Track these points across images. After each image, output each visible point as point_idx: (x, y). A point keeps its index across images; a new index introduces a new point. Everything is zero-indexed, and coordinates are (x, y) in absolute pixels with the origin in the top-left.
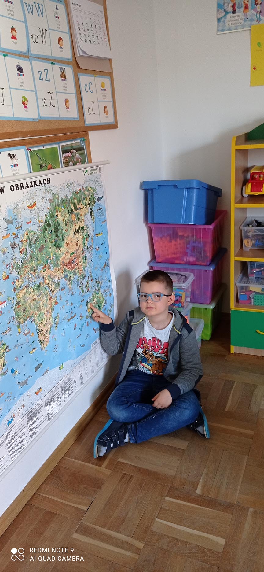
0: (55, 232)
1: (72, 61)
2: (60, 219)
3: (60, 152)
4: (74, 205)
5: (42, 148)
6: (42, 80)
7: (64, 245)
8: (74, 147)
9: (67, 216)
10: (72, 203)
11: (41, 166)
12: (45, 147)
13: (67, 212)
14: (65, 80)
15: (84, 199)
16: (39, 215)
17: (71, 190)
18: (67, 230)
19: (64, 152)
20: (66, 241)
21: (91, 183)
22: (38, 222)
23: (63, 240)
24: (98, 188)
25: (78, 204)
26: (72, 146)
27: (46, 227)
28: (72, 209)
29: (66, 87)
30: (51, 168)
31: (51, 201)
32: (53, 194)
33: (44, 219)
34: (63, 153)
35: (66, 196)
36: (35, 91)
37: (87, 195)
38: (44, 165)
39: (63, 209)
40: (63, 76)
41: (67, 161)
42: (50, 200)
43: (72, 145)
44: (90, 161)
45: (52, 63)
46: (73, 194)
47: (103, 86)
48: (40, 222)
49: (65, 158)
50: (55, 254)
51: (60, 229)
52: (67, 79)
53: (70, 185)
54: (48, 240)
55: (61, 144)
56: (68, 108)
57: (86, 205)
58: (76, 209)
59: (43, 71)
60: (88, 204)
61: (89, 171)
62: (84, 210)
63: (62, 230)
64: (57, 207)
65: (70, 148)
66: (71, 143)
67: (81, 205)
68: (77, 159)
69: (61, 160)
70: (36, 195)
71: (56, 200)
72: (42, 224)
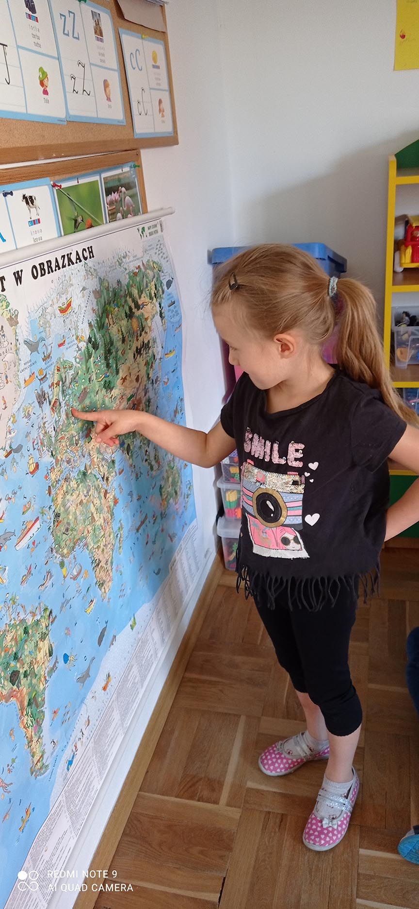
0: (106, 359)
2: (113, 330)
3: (102, 192)
4: (134, 300)
6: (68, 35)
7: (119, 382)
8: (123, 182)
9: (124, 322)
10: (131, 295)
11: (77, 222)
13: (124, 315)
14: (101, 40)
15: (147, 286)
16: (76, 328)
17: (126, 269)
18: (123, 353)
19: (109, 192)
20: (122, 374)
21: (153, 252)
22: (76, 342)
23: (118, 372)
24: (163, 262)
25: (140, 297)
26: (119, 180)
27: (91, 349)
28: (130, 309)
29: (102, 55)
30: (91, 226)
31: (97, 294)
33: (86, 334)
34: (107, 195)
35: (118, 282)
36: (59, 59)
37: (150, 277)
38: (81, 221)
40: (99, 32)
41: (114, 211)
42: (95, 292)
43: (120, 176)
44: (145, 211)
46: (130, 277)
47: (154, 61)
48: (81, 341)
49: (111, 203)
51: (113, 350)
52: (104, 38)
53: (123, 259)
54: (94, 377)
55: (103, 176)
56: (108, 98)
57: (151, 298)
58: (138, 307)
60: (153, 295)
61: (146, 229)
62: (150, 309)
63: (117, 352)
64: (107, 306)
65: (117, 183)
66: (118, 171)
67: (144, 299)
68: (128, 207)
69: (105, 209)
70: (72, 285)
71: (105, 291)
72: (83, 345)
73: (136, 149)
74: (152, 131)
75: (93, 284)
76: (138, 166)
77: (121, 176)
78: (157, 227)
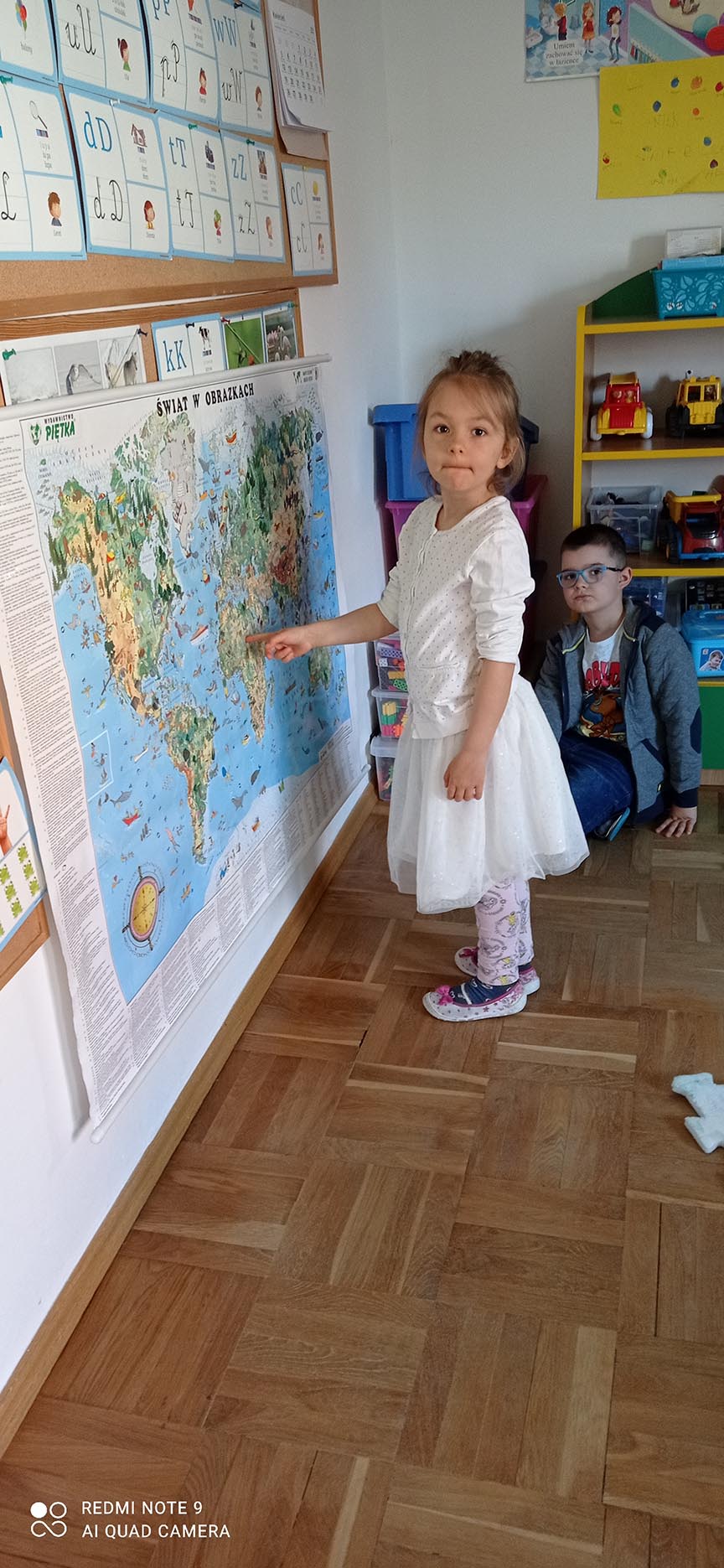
0: (260, 499)
1: (272, 136)
2: (267, 471)
3: (263, 329)
4: (285, 445)
5: (239, 319)
6: (237, 177)
7: (273, 528)
8: (280, 321)
9: (276, 466)
10: (283, 441)
11: (240, 356)
12: (246, 318)
13: (276, 458)
14: (265, 178)
15: (298, 434)
16: (239, 461)
17: (280, 412)
18: (275, 498)
19: (269, 330)
20: (275, 520)
21: (306, 399)
22: (238, 474)
23: (271, 518)
24: (315, 412)
25: (291, 445)
26: (278, 319)
27: (249, 484)
28: (282, 454)
29: (266, 192)
30: (253, 363)
31: (255, 431)
32: (257, 416)
33: (245, 469)
34: (267, 334)
35: (273, 424)
36: (229, 201)
37: (302, 425)
38: (243, 355)
39: (271, 450)
40: (263, 170)
41: (273, 350)
42: (253, 429)
44: (301, 355)
45: (248, 142)
46: (284, 421)
47: (315, 193)
48: (241, 474)
49: (271, 342)
50: (260, 543)
51: (267, 492)
52: (268, 175)
53: (278, 402)
54: (251, 514)
55: (265, 313)
56: (270, 237)
57: (301, 448)
58: (288, 453)
59: (236, 157)
60: (303, 445)
61: (301, 374)
62: (300, 459)
63: (270, 494)
64: (263, 445)
65: (276, 322)
66: (277, 310)
67: (294, 447)
68: (285, 348)
69: (266, 347)
70: (236, 418)
71: (261, 430)
72: (243, 478)
73: (293, 288)
74: (310, 268)
75: (252, 422)
76: (296, 306)
77: (280, 315)
78: (311, 374)
